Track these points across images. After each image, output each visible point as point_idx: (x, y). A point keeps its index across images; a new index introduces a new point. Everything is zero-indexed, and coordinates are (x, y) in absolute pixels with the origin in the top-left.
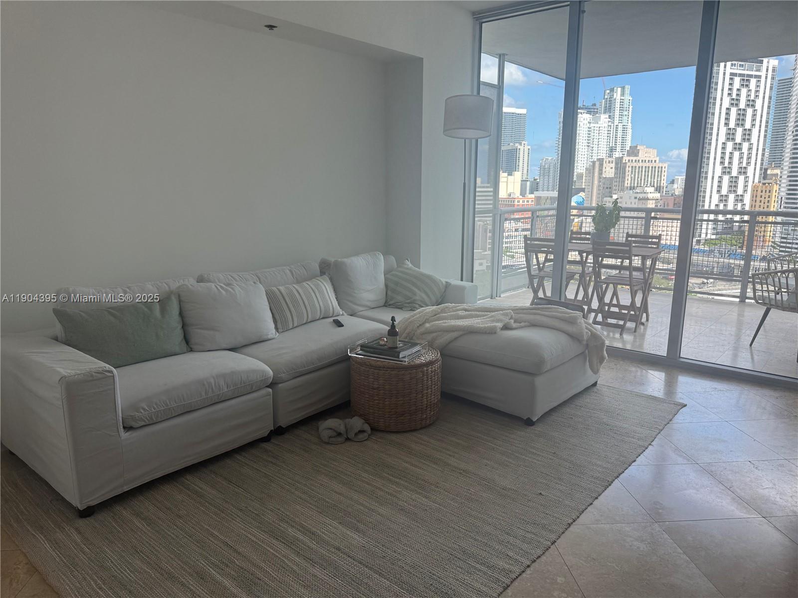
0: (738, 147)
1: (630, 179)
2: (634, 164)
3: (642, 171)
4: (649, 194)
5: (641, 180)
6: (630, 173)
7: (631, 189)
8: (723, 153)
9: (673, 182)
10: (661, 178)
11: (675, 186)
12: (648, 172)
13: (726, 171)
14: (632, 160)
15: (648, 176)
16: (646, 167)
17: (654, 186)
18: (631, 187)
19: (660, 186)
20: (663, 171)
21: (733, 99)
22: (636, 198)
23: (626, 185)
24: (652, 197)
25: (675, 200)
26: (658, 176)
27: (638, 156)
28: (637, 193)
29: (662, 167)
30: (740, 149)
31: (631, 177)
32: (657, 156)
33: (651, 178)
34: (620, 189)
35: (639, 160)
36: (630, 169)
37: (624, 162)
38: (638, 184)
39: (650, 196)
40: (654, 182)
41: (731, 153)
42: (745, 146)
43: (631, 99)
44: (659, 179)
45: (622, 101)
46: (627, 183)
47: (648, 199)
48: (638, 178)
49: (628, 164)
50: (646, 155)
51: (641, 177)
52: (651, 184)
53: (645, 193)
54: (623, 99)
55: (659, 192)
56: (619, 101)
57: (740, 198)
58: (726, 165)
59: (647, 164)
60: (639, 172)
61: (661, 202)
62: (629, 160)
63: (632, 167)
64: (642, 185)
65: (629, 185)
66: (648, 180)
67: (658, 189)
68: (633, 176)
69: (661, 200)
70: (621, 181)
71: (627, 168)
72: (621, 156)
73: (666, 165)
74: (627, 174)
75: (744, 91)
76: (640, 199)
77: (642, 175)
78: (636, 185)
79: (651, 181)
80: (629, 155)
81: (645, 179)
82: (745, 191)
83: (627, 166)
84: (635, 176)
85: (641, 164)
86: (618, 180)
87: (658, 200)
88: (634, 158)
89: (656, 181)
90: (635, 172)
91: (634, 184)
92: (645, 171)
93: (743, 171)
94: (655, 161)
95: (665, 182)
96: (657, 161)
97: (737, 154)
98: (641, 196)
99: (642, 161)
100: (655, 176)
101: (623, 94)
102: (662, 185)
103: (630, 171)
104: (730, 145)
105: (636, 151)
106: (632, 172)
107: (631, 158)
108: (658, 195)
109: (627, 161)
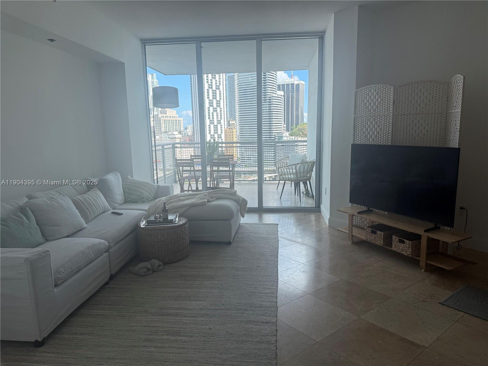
0: (215, 110)
1: (164, 127)
2: (165, 119)
3: (170, 123)
4: (176, 135)
5: (170, 127)
6: (163, 124)
7: (165, 133)
8: (209, 113)
9: (186, 128)
10: (180, 126)
11: (188, 131)
12: (173, 123)
13: (212, 122)
14: (164, 116)
15: (173, 125)
16: (171, 120)
17: (177, 131)
18: (165, 131)
19: (181, 131)
20: (181, 123)
21: (209, 85)
22: (169, 138)
23: (162, 130)
24: (177, 137)
25: (189, 138)
26: (179, 125)
27: (166, 114)
28: (169, 135)
29: (180, 120)
30: (216, 111)
31: (165, 126)
32: (177, 114)
33: (175, 126)
34: (159, 133)
35: (167, 116)
36: (163, 121)
37: (159, 117)
38: (169, 129)
39: (177, 136)
40: (177, 128)
41: (212, 113)
42: (218, 109)
43: (158, 81)
44: (180, 127)
45: (152, 82)
46: (163, 129)
47: (175, 138)
48: (168, 126)
49: (162, 118)
50: (171, 113)
51: (170, 126)
52: (176, 130)
53: (173, 135)
54: (153, 81)
55: (181, 134)
56: (151, 82)
57: (220, 136)
58: (211, 119)
59: (172, 119)
60: (168, 123)
61: (183, 139)
62: (162, 116)
63: (164, 120)
64: (171, 130)
65: (164, 130)
66: (174, 128)
67: (180, 133)
68: (165, 125)
69: (182, 138)
70: (159, 128)
71: (162, 121)
72: (157, 114)
73: (182, 119)
74: (162, 124)
75: (214, 81)
76: (171, 138)
77: (170, 125)
78: (168, 130)
79: (175, 128)
80: (161, 113)
81: (172, 127)
82: (222, 132)
83: (162, 120)
84: (166, 125)
85: (169, 119)
86: (157, 128)
87: (181, 138)
88: (165, 115)
89: (178, 128)
90: (166, 123)
91: (167, 130)
92: (172, 123)
93: (219, 122)
94: (176, 117)
95: (183, 128)
96: (177, 117)
97: (215, 113)
98: (172, 136)
99: (169, 117)
100: (177, 125)
101: (153, 78)
102: (181, 130)
103: (163, 123)
104: (211, 109)
105: (165, 111)
106: (164, 123)
107: (163, 115)
108: (180, 136)
109: (161, 117)
